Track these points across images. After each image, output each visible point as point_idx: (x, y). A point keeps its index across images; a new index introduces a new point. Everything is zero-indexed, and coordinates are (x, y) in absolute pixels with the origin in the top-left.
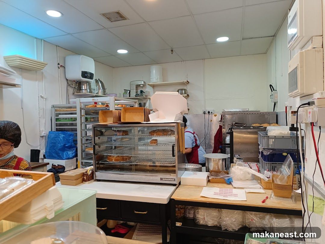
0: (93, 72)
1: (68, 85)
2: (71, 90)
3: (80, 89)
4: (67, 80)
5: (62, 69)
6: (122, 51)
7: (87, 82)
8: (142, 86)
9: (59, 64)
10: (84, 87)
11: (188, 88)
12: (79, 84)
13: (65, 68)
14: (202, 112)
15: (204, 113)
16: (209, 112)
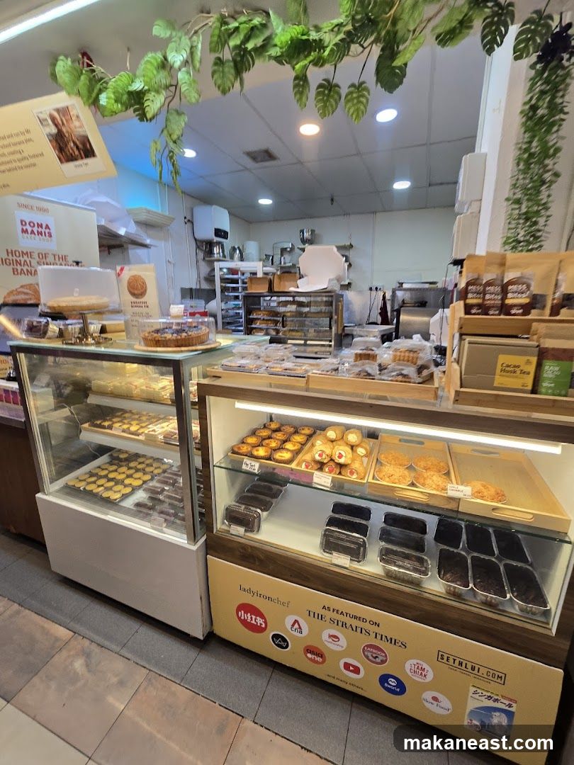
0: (227, 229)
1: (198, 247)
2: (201, 255)
3: (211, 253)
4: (196, 240)
5: (189, 224)
6: (265, 202)
7: (219, 243)
8: (288, 249)
9: (185, 218)
10: (216, 250)
11: (351, 254)
12: (210, 244)
13: (192, 223)
14: (368, 288)
15: (371, 289)
16: (376, 288)
